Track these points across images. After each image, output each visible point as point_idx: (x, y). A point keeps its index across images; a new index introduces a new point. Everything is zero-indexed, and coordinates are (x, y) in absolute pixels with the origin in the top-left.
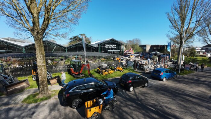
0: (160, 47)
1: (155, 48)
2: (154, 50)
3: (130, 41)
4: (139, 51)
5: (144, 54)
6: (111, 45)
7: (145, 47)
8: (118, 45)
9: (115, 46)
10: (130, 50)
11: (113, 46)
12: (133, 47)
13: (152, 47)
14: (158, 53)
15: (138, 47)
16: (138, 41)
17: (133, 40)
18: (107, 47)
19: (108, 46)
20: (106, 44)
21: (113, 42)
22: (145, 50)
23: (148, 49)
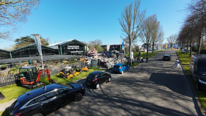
0: (117, 46)
1: (113, 48)
2: (113, 49)
3: (93, 42)
4: (101, 51)
5: (106, 53)
6: (74, 46)
7: (105, 47)
8: (82, 46)
9: (78, 47)
10: (94, 50)
11: (76, 47)
12: (96, 47)
13: (111, 46)
14: (116, 51)
15: (100, 47)
16: (99, 41)
17: (96, 41)
18: (69, 48)
19: (71, 48)
20: (68, 45)
21: (75, 43)
22: (106, 49)
23: (108, 48)
